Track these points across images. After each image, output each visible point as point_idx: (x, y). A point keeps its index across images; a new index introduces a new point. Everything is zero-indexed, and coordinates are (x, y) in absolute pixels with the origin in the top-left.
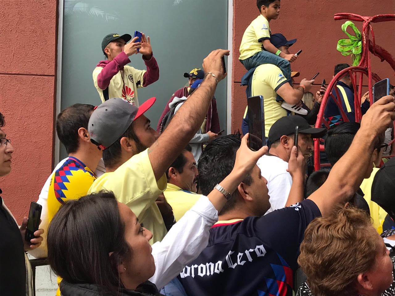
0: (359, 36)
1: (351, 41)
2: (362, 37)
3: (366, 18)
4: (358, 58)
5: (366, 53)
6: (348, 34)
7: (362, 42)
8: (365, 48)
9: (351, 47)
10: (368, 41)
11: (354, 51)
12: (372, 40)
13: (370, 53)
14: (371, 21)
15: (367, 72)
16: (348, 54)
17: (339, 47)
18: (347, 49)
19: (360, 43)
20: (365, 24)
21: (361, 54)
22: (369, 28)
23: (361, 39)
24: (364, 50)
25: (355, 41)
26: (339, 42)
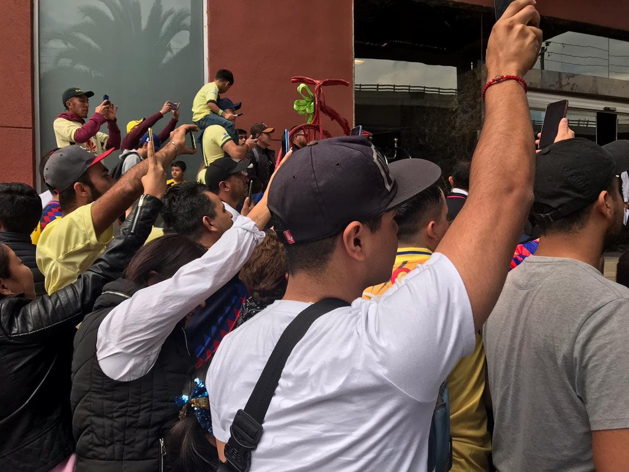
0: (312, 97)
1: (305, 102)
2: (315, 98)
3: (317, 82)
4: (311, 116)
5: (318, 113)
6: (303, 95)
7: (315, 103)
8: (317, 108)
9: (306, 107)
10: (320, 102)
11: (307, 110)
12: (323, 102)
13: (321, 113)
14: (322, 85)
15: (319, 129)
16: (303, 113)
17: (295, 106)
18: (302, 108)
19: (313, 104)
20: (317, 87)
21: (314, 112)
22: (320, 91)
23: (314, 100)
24: (316, 110)
25: (309, 101)
26: (295, 102)
